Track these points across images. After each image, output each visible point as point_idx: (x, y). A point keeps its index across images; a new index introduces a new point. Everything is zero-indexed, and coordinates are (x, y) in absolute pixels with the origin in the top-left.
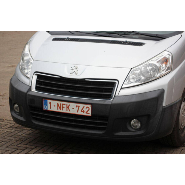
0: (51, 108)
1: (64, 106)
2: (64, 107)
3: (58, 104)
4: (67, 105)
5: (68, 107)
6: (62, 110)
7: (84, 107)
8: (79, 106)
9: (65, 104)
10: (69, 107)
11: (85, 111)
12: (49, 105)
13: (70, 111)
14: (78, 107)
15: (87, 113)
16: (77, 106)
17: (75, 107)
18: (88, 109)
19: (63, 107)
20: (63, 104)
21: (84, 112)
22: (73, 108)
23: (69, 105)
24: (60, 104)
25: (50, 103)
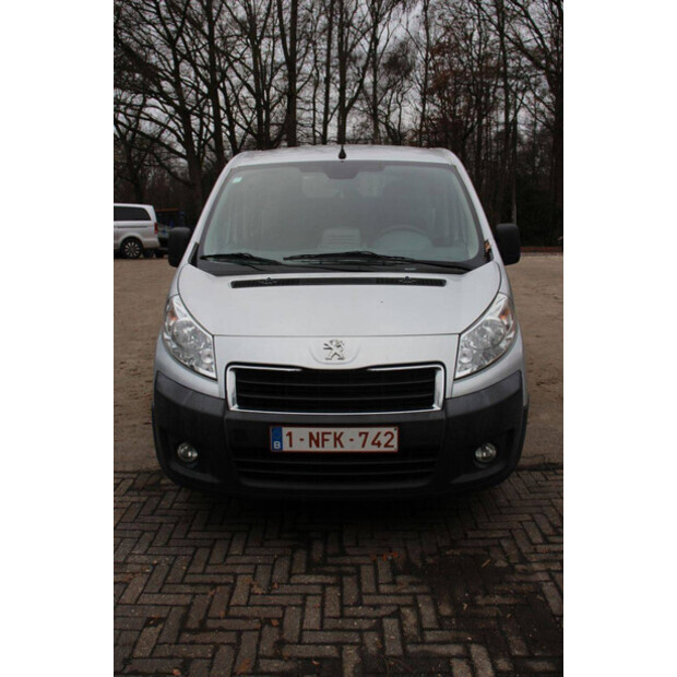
0: (291, 445)
1: (326, 437)
2: (327, 440)
3: (311, 434)
4: (335, 434)
5: (337, 439)
6: (323, 446)
7: (379, 434)
8: (367, 434)
9: (329, 433)
10: (342, 439)
11: (383, 443)
12: (286, 439)
13: (342, 446)
14: (363, 436)
15: (386, 446)
16: (361, 434)
17: (356, 437)
18: (389, 436)
19: (324, 440)
20: (323, 434)
21: (379, 444)
22: (352, 440)
23: (341, 434)
24: (318, 434)
25: (290, 434)
